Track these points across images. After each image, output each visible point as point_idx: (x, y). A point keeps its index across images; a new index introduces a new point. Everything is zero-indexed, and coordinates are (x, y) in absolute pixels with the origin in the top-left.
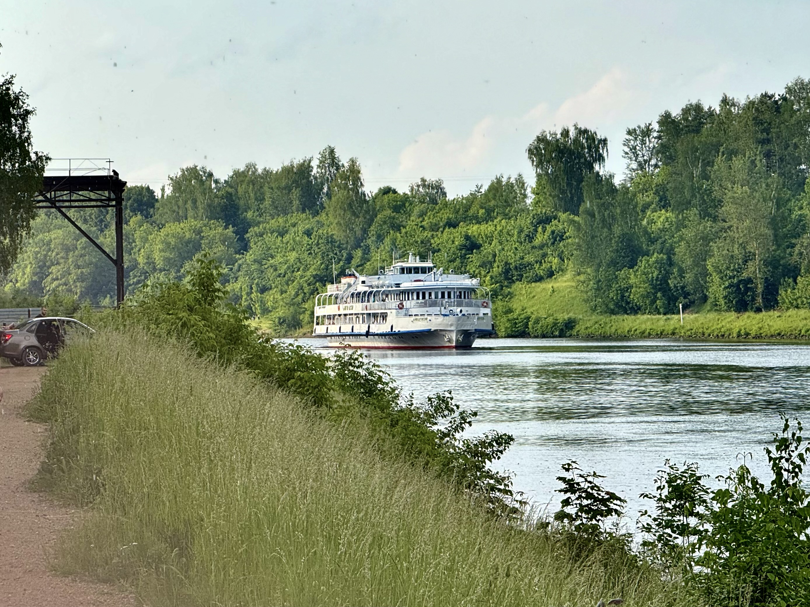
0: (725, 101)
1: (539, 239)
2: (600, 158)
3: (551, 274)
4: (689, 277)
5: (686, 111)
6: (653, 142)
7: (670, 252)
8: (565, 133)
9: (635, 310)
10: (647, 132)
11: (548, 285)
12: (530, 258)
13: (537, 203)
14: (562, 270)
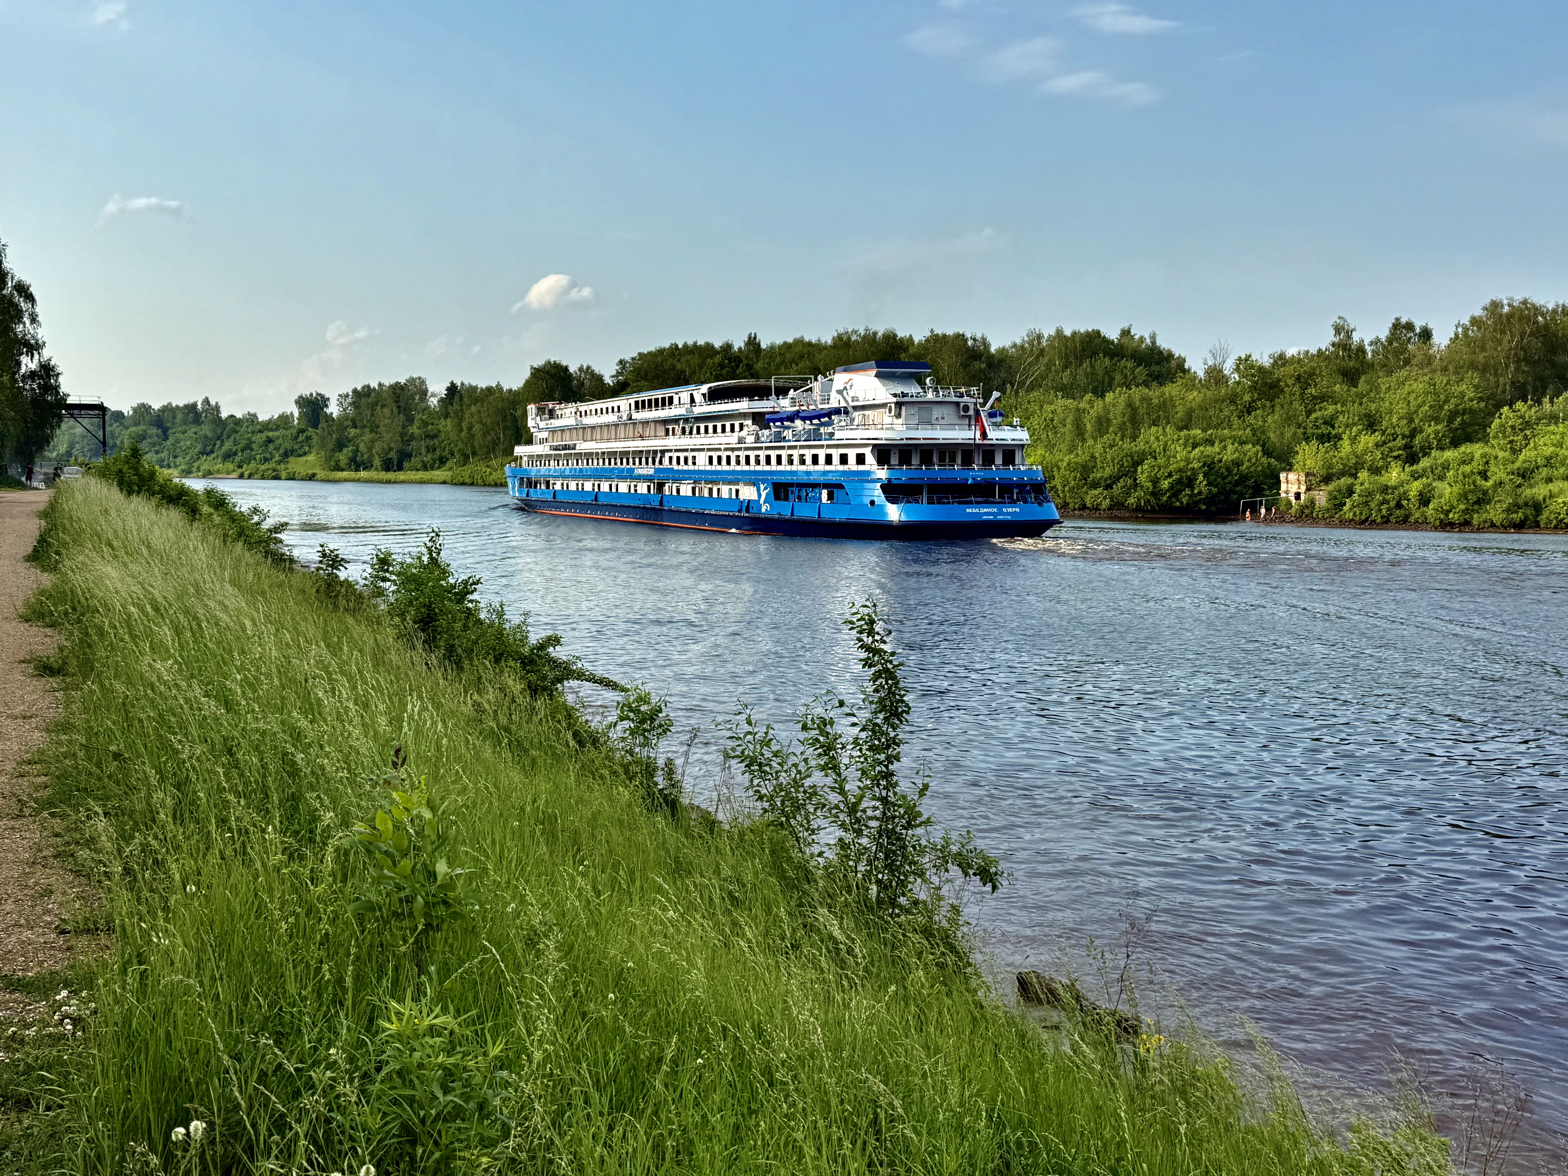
0: (380, 385)
1: (300, 439)
2: (327, 406)
3: (305, 454)
4: (365, 457)
5: (364, 387)
6: (349, 400)
7: (357, 446)
8: (311, 395)
9: (342, 470)
10: (347, 396)
11: (304, 459)
12: (296, 447)
13: (299, 424)
14: (310, 452)
